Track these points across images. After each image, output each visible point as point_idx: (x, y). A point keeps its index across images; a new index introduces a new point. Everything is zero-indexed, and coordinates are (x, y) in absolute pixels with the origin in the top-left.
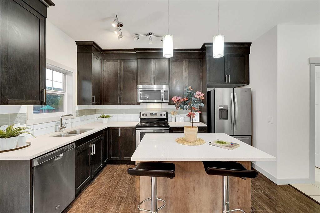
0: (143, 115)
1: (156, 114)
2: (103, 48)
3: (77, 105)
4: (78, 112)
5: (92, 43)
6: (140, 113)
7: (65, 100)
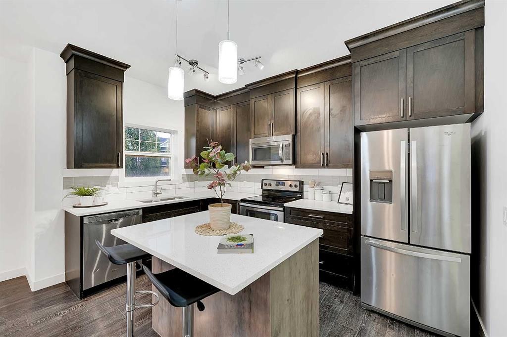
0: (266, 185)
1: (283, 184)
2: (215, 95)
3: (185, 168)
4: (185, 176)
5: (195, 91)
6: (263, 180)
7: (172, 163)
